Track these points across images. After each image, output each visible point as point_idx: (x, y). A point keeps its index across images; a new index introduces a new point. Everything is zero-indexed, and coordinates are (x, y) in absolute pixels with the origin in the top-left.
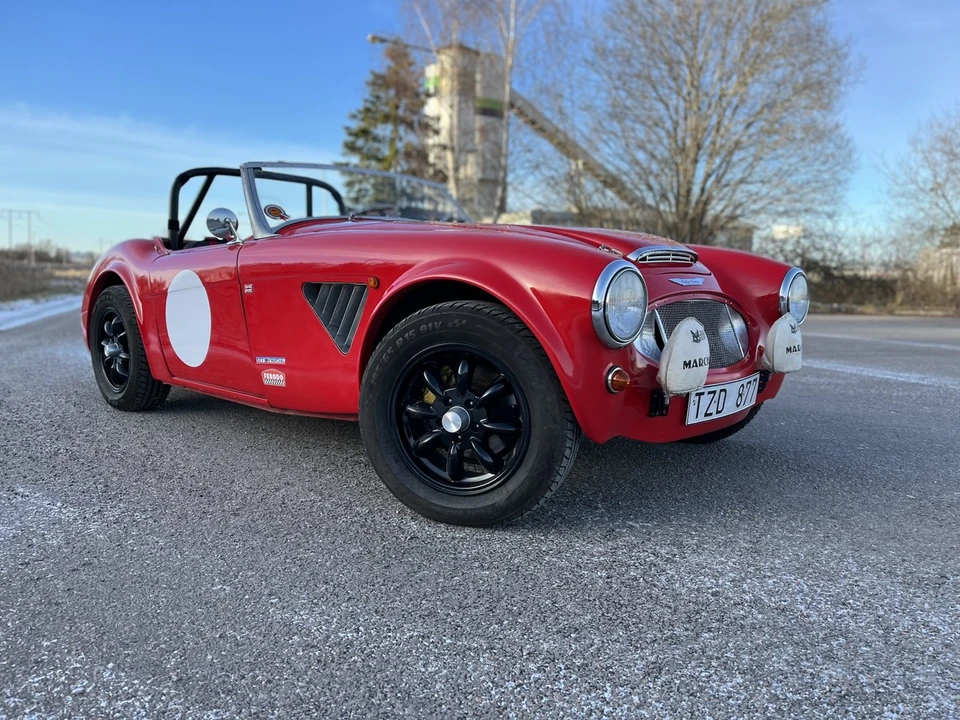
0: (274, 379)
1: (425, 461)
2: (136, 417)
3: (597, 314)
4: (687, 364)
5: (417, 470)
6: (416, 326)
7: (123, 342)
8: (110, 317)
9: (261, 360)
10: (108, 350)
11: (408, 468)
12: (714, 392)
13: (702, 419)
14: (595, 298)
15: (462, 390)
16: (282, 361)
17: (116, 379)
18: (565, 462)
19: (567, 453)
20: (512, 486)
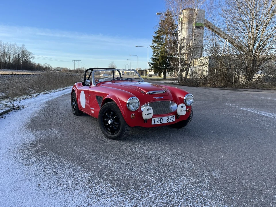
0: (93, 112)
1: (108, 128)
2: (77, 117)
3: (128, 106)
4: (145, 114)
5: (106, 130)
6: (105, 106)
7: (75, 102)
8: (74, 97)
9: (91, 108)
10: (73, 104)
11: (105, 129)
12: (159, 119)
13: (156, 123)
14: (127, 103)
15: (112, 117)
16: (93, 109)
17: (75, 109)
18: (126, 130)
19: (126, 128)
20: (118, 133)
